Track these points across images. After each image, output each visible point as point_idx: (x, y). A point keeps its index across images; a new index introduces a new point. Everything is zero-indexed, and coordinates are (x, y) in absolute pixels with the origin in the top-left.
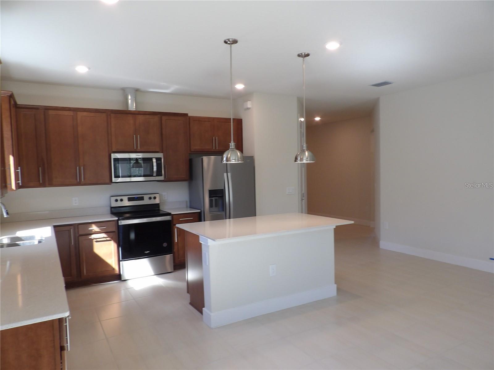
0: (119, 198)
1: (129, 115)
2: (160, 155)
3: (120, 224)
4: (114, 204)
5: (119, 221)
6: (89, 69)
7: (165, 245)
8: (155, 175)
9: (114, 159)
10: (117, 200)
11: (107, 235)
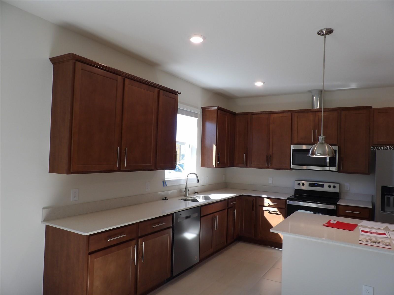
4: (297, 187)
5: (288, 201)
6: (264, 83)
8: (328, 165)
9: (293, 149)
10: (299, 184)
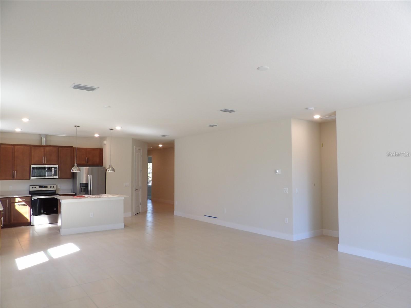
0: (34, 187)
1: (41, 147)
2: (57, 166)
3: (32, 198)
4: (31, 189)
5: (32, 197)
7: (55, 209)
8: (53, 175)
9: (32, 168)
10: (33, 188)
11: (26, 203)
